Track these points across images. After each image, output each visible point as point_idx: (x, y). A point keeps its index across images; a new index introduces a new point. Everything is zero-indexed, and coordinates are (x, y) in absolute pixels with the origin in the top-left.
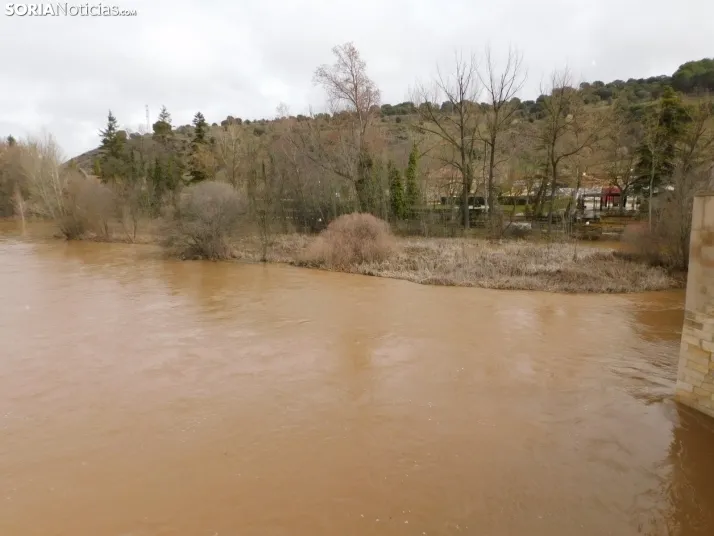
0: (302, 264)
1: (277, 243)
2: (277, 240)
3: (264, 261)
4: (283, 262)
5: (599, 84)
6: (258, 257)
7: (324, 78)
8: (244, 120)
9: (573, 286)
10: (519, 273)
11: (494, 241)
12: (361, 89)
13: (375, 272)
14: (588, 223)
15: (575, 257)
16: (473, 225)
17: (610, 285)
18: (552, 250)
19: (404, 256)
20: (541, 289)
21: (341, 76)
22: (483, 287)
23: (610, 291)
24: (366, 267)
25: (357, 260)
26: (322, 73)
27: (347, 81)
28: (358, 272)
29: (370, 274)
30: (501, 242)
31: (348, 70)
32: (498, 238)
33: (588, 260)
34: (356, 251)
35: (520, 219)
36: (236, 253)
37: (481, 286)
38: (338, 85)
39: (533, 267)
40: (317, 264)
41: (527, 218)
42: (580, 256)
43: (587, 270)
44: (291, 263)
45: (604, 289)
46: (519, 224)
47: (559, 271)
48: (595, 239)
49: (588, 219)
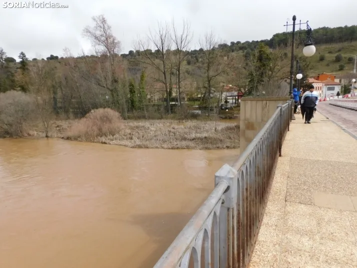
0: (68, 138)
1: (61, 126)
2: (60, 124)
3: (47, 137)
4: (58, 137)
5: (238, 43)
6: (44, 135)
7: (89, 34)
8: (59, 57)
9: (210, 146)
10: (185, 139)
11: (181, 121)
12: (110, 40)
13: (107, 141)
14: (227, 110)
15: (216, 129)
16: (172, 112)
17: (228, 144)
18: (207, 125)
19: (129, 131)
20: (193, 148)
21: (98, 33)
22: (164, 148)
23: (228, 147)
24: (103, 139)
25: (99, 135)
26: (87, 31)
27: (102, 35)
28: (98, 142)
29: (105, 143)
30: (184, 121)
31: (102, 30)
32: (183, 119)
33: (222, 130)
34: (100, 130)
35: (196, 109)
36: (31, 132)
37: (163, 148)
38: (96, 38)
39: (193, 136)
40: (76, 138)
41: (200, 108)
42: (219, 128)
43: (219, 136)
44: (63, 138)
45: (225, 146)
46: (195, 111)
47: (205, 138)
48: (230, 118)
49: (227, 108)
